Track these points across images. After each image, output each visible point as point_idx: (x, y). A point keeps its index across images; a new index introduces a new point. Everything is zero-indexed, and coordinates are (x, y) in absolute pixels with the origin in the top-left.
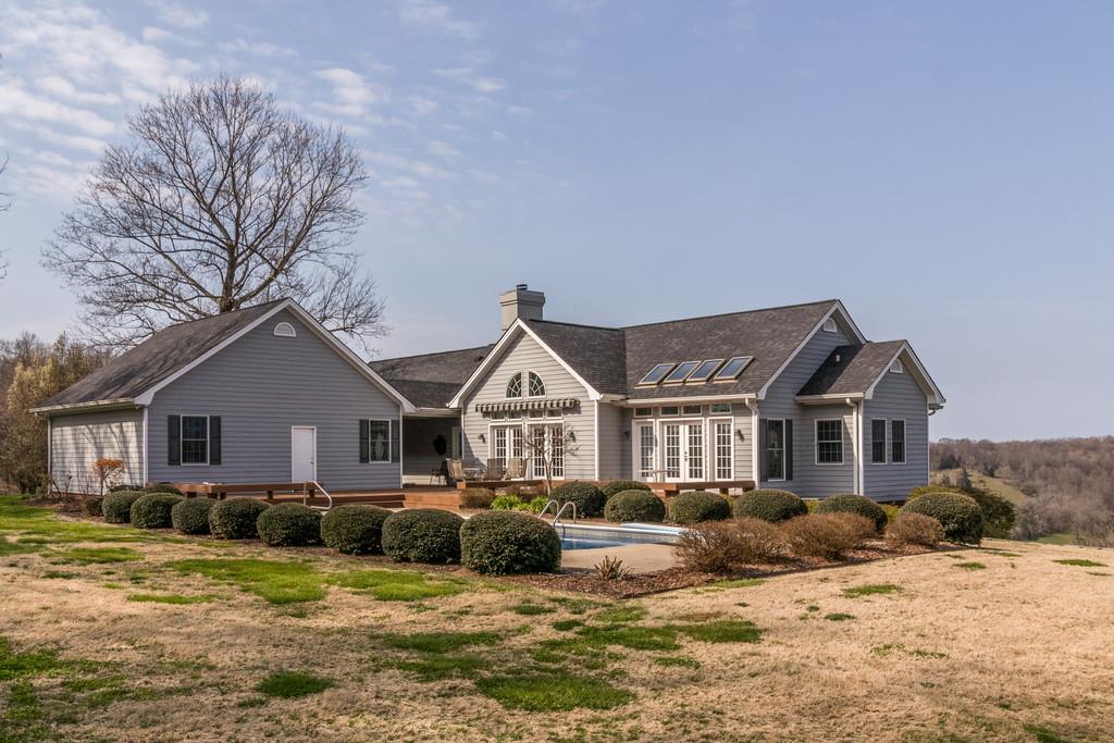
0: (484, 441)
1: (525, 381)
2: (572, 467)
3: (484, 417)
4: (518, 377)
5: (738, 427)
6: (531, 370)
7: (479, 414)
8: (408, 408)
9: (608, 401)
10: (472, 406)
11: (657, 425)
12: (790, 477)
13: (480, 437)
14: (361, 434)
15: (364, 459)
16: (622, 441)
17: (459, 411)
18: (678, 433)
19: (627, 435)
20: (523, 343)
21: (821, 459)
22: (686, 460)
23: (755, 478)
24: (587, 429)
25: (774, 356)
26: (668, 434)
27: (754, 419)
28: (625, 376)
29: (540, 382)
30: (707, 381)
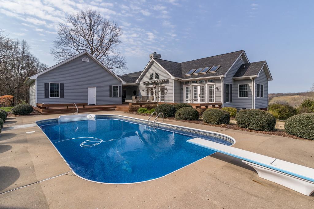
0: (144, 92)
1: (154, 75)
2: (166, 98)
3: (144, 85)
4: (152, 74)
5: (217, 86)
6: (156, 72)
7: (143, 84)
8: (124, 83)
9: (177, 79)
10: (141, 82)
11: (191, 86)
12: (231, 101)
13: (143, 91)
14: (110, 89)
15: (111, 96)
16: (181, 91)
17: (138, 84)
18: (197, 88)
19: (182, 89)
20: (154, 65)
21: (240, 96)
22: (199, 96)
23: (222, 101)
24: (171, 88)
25: (227, 65)
26: (194, 89)
27: (222, 84)
28: (181, 73)
29: (158, 75)
30: (206, 73)
